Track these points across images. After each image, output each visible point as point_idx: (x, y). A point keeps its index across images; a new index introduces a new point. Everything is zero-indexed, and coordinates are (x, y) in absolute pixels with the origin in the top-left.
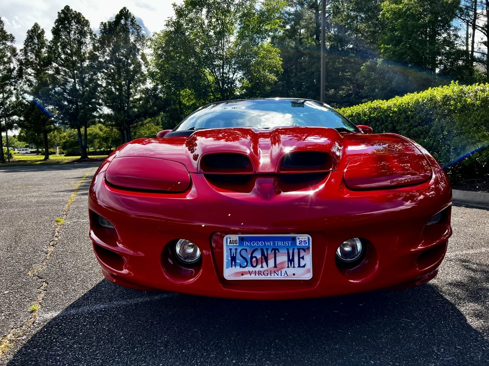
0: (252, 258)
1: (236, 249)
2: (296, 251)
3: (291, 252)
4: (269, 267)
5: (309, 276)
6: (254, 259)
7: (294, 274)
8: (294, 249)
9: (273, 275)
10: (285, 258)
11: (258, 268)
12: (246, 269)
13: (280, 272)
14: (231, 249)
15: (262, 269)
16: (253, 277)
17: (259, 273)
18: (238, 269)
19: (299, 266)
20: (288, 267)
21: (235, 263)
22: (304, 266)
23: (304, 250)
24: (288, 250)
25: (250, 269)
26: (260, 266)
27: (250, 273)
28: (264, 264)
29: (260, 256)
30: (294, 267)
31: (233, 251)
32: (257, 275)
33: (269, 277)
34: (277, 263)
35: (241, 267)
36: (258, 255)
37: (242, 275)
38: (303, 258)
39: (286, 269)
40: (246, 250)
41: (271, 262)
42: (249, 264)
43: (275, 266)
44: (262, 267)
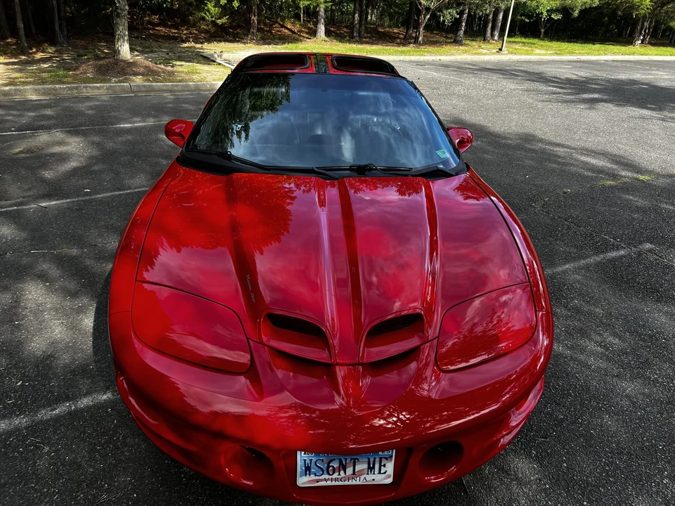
0: (329, 467)
1: (311, 460)
2: (377, 460)
3: (372, 460)
4: (347, 474)
5: (390, 481)
6: (331, 468)
7: (374, 480)
8: (375, 459)
9: (350, 481)
10: (365, 466)
11: (336, 475)
12: (322, 477)
13: (358, 478)
14: (305, 460)
15: (339, 477)
16: (329, 483)
17: (336, 480)
18: (313, 477)
19: (380, 473)
20: (368, 474)
21: (310, 472)
22: (385, 473)
23: (387, 459)
24: (369, 459)
25: (326, 476)
26: (338, 473)
27: (325, 480)
28: (342, 472)
29: (338, 465)
30: (374, 474)
31: (308, 461)
32: (334, 482)
33: (347, 483)
34: (356, 471)
35: (316, 475)
36: (335, 465)
37: (318, 482)
38: (384, 466)
39: (365, 476)
40: (322, 460)
41: (349, 471)
42: (325, 472)
43: (354, 473)
44: (339, 475)
